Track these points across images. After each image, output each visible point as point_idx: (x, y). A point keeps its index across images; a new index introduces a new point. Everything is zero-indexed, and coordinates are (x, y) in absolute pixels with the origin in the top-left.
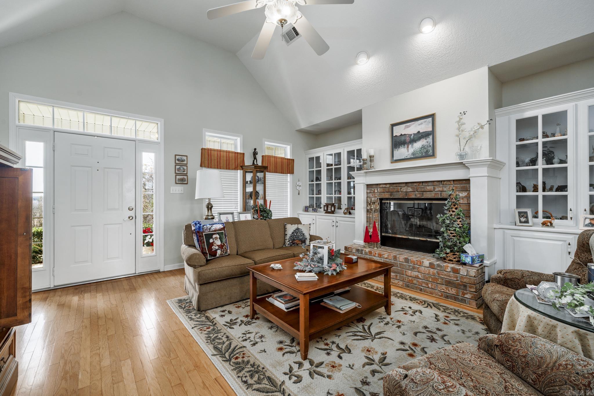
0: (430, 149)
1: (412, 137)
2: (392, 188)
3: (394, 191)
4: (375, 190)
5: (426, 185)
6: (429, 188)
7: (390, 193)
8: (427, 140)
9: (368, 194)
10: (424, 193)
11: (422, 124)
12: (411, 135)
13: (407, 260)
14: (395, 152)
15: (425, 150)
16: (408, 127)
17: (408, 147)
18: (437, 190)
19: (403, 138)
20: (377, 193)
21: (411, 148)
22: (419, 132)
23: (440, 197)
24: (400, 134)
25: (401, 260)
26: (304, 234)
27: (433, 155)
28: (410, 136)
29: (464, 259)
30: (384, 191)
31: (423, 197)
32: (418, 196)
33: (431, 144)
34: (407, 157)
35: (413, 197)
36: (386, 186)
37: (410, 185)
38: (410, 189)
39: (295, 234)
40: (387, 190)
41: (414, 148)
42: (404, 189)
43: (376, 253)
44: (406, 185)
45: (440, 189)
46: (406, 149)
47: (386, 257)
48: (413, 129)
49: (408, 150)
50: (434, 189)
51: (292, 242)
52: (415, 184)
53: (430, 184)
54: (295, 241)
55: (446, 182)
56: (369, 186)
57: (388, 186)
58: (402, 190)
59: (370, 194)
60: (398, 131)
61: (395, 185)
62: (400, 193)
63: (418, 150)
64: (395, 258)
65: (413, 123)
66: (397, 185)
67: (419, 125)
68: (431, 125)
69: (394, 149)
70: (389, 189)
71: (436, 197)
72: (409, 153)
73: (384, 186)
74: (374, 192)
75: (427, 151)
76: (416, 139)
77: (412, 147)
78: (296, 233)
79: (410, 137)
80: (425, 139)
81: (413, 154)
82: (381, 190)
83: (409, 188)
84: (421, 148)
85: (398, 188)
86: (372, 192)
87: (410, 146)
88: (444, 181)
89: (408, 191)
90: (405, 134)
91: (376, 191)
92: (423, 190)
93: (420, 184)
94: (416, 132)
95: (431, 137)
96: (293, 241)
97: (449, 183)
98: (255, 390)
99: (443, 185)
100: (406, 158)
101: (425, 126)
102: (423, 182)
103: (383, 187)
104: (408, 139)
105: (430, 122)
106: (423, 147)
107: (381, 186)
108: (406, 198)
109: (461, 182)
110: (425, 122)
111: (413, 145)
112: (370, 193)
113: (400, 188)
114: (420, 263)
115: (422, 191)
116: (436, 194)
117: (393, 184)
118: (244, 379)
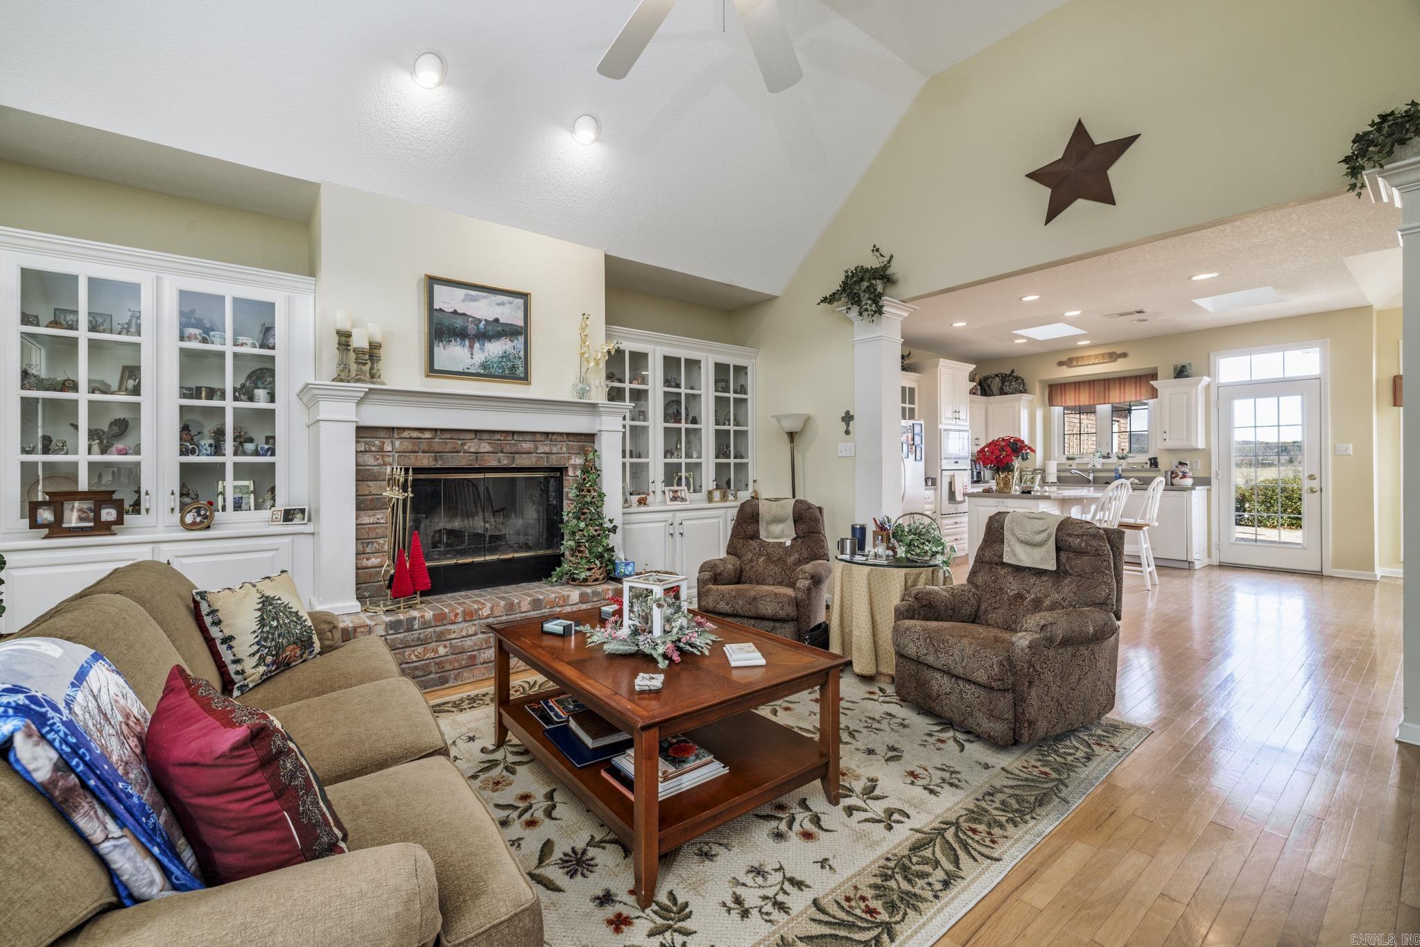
0: (519, 363)
1: (482, 325)
2: (439, 443)
3: (447, 450)
4: (383, 443)
5: (521, 439)
6: (526, 446)
7: (433, 454)
8: (514, 344)
9: (360, 455)
10: (517, 456)
11: (502, 304)
12: (480, 321)
13: (536, 604)
14: (437, 350)
15: (510, 364)
16: (474, 299)
17: (471, 347)
18: (541, 450)
19: (459, 323)
20: (390, 454)
21: (480, 351)
22: (497, 320)
23: (546, 464)
24: (452, 310)
25: (523, 609)
26: (296, 613)
27: (526, 379)
28: (477, 322)
29: (623, 570)
30: (417, 449)
31: (514, 466)
32: (505, 462)
33: (522, 354)
34: (468, 369)
35: (494, 464)
36: (421, 436)
37: (485, 436)
38: (485, 447)
39: (275, 623)
40: (424, 446)
41: (486, 354)
42: (472, 446)
43: (457, 615)
44: (476, 435)
45: (547, 449)
46: (466, 349)
47: (485, 614)
48: (484, 309)
49: (472, 354)
50: (537, 448)
51: (274, 663)
52: (498, 436)
53: (528, 438)
54: (284, 651)
55: (555, 437)
56: (363, 432)
57: (428, 435)
58: (466, 447)
59: (368, 455)
60: (448, 299)
61: (447, 435)
62: (461, 454)
63: (494, 360)
64: (510, 607)
65: (485, 294)
66: (454, 435)
67: (498, 304)
68: (521, 314)
69: (436, 343)
70: (429, 444)
71: (540, 465)
72: (474, 361)
73: (415, 434)
74: (381, 450)
75: (513, 367)
76: (490, 333)
77: (482, 349)
78: (273, 619)
79: (477, 325)
80: (510, 340)
81: (484, 366)
82: (408, 445)
83: (483, 445)
84: (502, 357)
85: (457, 443)
86: (373, 449)
87: (477, 345)
88: (553, 434)
89: (483, 451)
90: (464, 314)
91: (388, 447)
92: (514, 449)
93: (507, 436)
94: (491, 319)
95: (521, 339)
96: (277, 655)
97: (560, 438)
98: (958, 867)
99: (551, 441)
100: (466, 370)
101: (509, 313)
102: (513, 433)
103: (411, 438)
104: (471, 328)
105: (520, 308)
106: (505, 356)
107: (406, 434)
108: (477, 466)
109: (579, 438)
110: (510, 303)
111: (483, 345)
112: (366, 451)
113: (460, 442)
114: (564, 601)
115: (513, 451)
116: (539, 459)
117: (443, 430)
118: (938, 886)
